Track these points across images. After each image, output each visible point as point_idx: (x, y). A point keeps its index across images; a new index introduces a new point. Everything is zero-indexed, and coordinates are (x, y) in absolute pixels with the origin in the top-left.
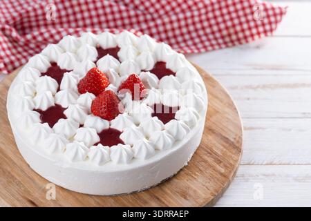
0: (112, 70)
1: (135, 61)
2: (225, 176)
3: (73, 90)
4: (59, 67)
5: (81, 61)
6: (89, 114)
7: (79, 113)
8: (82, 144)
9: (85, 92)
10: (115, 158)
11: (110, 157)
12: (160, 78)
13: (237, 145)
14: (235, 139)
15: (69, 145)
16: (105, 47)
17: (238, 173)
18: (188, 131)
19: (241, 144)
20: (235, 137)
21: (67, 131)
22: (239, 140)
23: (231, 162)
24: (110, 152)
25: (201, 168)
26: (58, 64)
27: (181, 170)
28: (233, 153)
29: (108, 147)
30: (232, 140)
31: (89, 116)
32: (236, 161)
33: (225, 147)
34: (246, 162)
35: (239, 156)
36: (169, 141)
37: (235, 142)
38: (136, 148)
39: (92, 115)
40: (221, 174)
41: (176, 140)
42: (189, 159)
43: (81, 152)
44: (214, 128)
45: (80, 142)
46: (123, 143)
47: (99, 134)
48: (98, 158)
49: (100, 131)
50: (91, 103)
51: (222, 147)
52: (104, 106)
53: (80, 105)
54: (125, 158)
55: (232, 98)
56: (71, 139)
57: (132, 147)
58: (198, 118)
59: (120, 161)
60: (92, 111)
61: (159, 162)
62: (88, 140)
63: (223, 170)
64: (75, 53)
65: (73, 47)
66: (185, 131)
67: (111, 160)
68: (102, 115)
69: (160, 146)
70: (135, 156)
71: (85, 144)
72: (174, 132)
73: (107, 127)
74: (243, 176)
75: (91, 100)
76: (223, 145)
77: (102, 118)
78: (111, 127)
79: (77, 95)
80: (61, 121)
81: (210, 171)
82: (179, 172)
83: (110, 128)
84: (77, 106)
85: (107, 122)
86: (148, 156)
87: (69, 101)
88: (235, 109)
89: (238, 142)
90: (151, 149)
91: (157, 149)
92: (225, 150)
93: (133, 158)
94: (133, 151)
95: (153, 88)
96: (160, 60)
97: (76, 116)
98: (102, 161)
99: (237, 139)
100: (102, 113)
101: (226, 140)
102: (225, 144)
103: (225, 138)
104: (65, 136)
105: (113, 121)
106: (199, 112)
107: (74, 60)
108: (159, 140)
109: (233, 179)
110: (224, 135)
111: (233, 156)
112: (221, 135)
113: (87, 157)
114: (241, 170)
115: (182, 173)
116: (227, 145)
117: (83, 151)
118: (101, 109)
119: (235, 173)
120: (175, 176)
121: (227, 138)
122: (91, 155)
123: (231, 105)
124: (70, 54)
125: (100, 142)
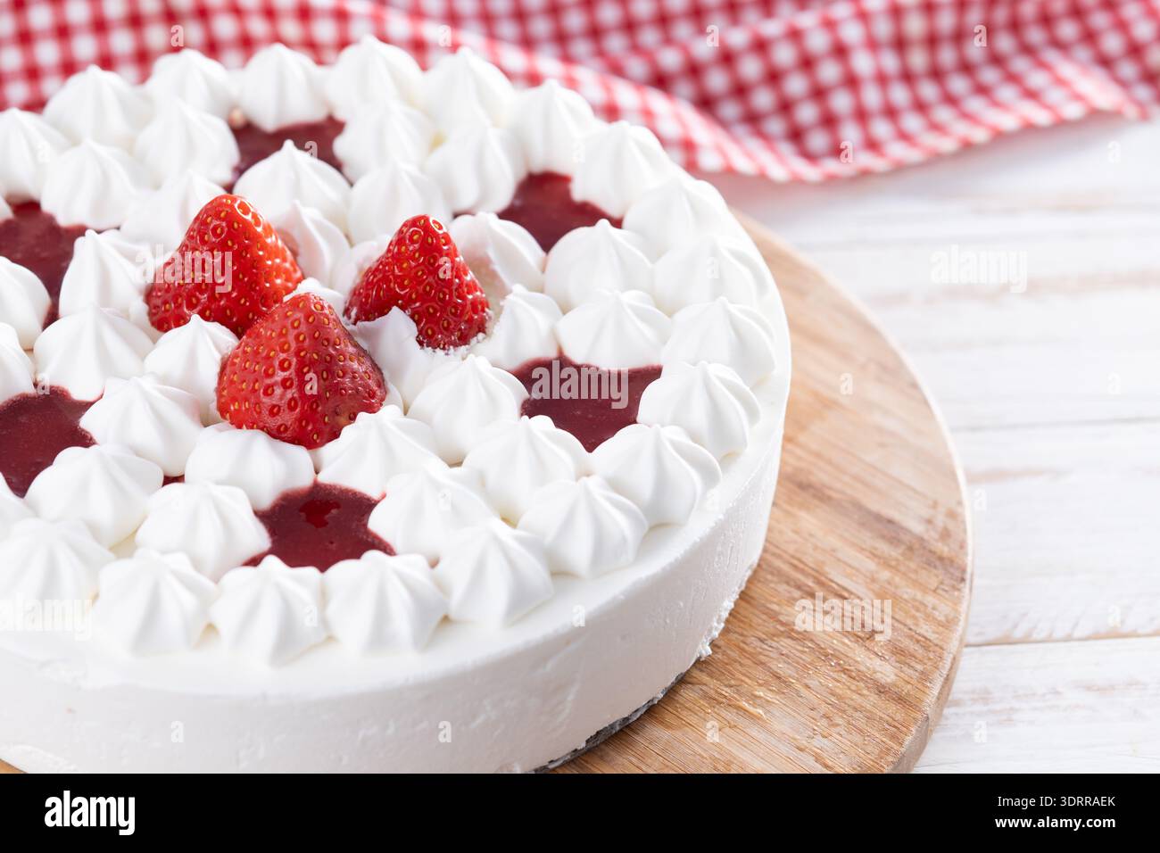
0: (311, 216)
1: (422, 169)
2: (901, 700)
3: (125, 314)
4: (50, 220)
5: (157, 186)
6: (206, 423)
7: (160, 419)
8: (181, 562)
9: (181, 320)
10: (353, 626)
11: (324, 622)
12: (547, 242)
13: (943, 549)
14: (929, 522)
15: (116, 572)
16: (269, 121)
17: (961, 684)
18: (710, 477)
19: (962, 546)
20: (927, 513)
21: (102, 508)
22: (951, 527)
23: (926, 629)
24: (323, 597)
25: (781, 667)
26: (47, 206)
27: (683, 680)
28: (925, 590)
29: (311, 572)
30: (917, 528)
31: (211, 429)
32: (948, 624)
33: (885, 563)
34: (992, 633)
35: (957, 602)
36: (622, 525)
37: (931, 536)
38: (457, 573)
39: (226, 423)
40: (881, 690)
41: (657, 525)
42: (717, 628)
43: (179, 604)
44: (821, 476)
45: (164, 552)
46: (386, 549)
47: (265, 517)
48: (266, 630)
49: (267, 501)
50: (216, 369)
51: (870, 565)
52: (280, 376)
53: (164, 380)
54: (402, 622)
55: (894, 341)
56: (124, 545)
57: (434, 564)
58: (753, 413)
59: (380, 638)
60: (223, 410)
61: (573, 636)
62: (209, 543)
63: (887, 672)
64: (129, 147)
65: (116, 122)
66: (695, 476)
67: (331, 639)
68: (272, 423)
69: (579, 552)
70: (455, 604)
71: (197, 564)
72: (644, 482)
73: (304, 480)
74: (984, 696)
75: (218, 357)
76: (874, 555)
77: (277, 434)
78: (324, 478)
79: (143, 339)
80: (69, 458)
81: (823, 679)
82: (671, 692)
83: (316, 486)
84: (149, 384)
85: (299, 453)
86: (522, 604)
87: (107, 365)
88: (915, 386)
89: (945, 535)
90: (535, 570)
91: (560, 573)
92: (885, 575)
93: (446, 619)
94: (442, 587)
95: (518, 288)
96: (538, 166)
97: (145, 432)
98: (288, 643)
99: (940, 520)
100: (274, 411)
101: (888, 528)
102: (884, 548)
103: (878, 518)
104: (94, 530)
105: (329, 450)
106: (756, 387)
107: (121, 180)
108: (568, 522)
109: (940, 715)
110: (874, 504)
111: (930, 600)
112: (859, 507)
113: (211, 628)
114: (973, 671)
115: (687, 694)
116: (894, 553)
117: (188, 600)
118: (268, 391)
119: (948, 680)
120: (652, 711)
121: (890, 522)
122: (226, 615)
123: (891, 371)
124: (103, 151)
125: (271, 552)
